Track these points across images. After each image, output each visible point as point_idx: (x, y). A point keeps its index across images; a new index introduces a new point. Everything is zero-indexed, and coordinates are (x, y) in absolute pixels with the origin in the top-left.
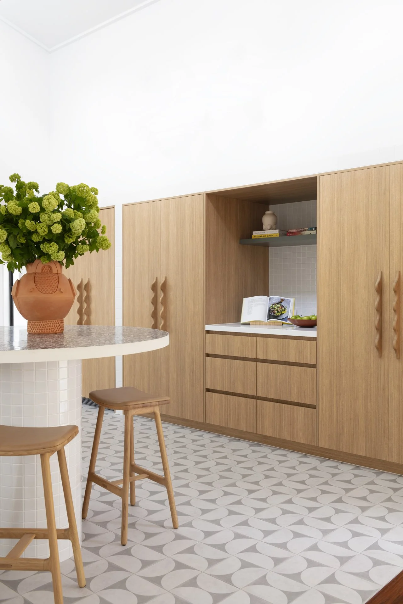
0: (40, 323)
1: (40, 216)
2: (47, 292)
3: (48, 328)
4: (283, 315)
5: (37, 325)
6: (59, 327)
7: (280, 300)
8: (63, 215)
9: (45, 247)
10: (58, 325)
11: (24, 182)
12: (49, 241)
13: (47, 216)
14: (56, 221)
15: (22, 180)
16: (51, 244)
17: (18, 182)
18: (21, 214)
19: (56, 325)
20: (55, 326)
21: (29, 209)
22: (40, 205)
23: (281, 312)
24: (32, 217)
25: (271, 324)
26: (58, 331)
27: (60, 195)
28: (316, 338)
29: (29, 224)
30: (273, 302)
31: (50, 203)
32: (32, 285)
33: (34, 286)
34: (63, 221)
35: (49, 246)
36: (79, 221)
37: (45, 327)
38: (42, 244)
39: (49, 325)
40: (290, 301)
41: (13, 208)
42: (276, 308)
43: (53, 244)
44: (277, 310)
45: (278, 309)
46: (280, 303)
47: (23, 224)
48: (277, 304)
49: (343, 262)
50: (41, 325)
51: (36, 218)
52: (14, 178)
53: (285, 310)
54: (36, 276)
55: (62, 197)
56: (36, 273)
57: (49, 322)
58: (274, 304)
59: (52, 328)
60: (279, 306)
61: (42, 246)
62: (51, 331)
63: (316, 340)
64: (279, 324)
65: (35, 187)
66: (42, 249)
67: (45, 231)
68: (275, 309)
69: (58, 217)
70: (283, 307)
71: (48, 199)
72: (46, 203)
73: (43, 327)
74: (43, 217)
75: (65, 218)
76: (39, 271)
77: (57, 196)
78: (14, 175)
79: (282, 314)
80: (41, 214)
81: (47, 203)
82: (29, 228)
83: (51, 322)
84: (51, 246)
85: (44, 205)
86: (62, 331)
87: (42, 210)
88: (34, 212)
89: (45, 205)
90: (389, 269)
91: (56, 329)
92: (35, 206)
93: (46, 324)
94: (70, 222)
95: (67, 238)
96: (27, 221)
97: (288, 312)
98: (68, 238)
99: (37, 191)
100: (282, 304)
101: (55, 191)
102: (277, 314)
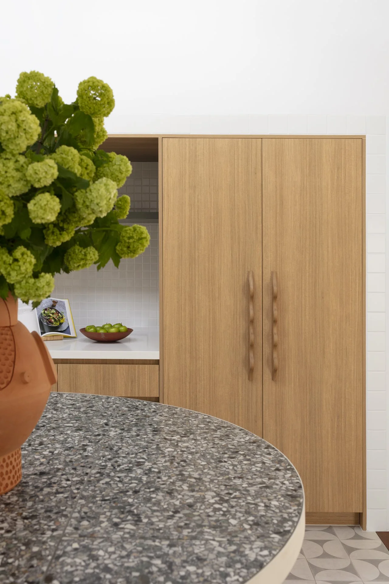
4: (63, 325)
7: (52, 303)
23: (59, 321)
25: (49, 339)
28: (158, 360)
30: (44, 306)
40: (64, 304)
42: (51, 315)
44: (54, 319)
45: (54, 316)
46: (53, 307)
48: (50, 308)
49: (198, 256)
53: (62, 318)
58: (46, 309)
60: (53, 311)
63: (158, 364)
64: (59, 338)
68: (49, 316)
70: (59, 313)
72: (10, 127)
79: (61, 324)
81: (13, 126)
89: (7, 133)
90: (261, 268)
95: (53, 233)
97: (67, 320)
98: (57, 231)
100: (56, 308)
102: (56, 324)
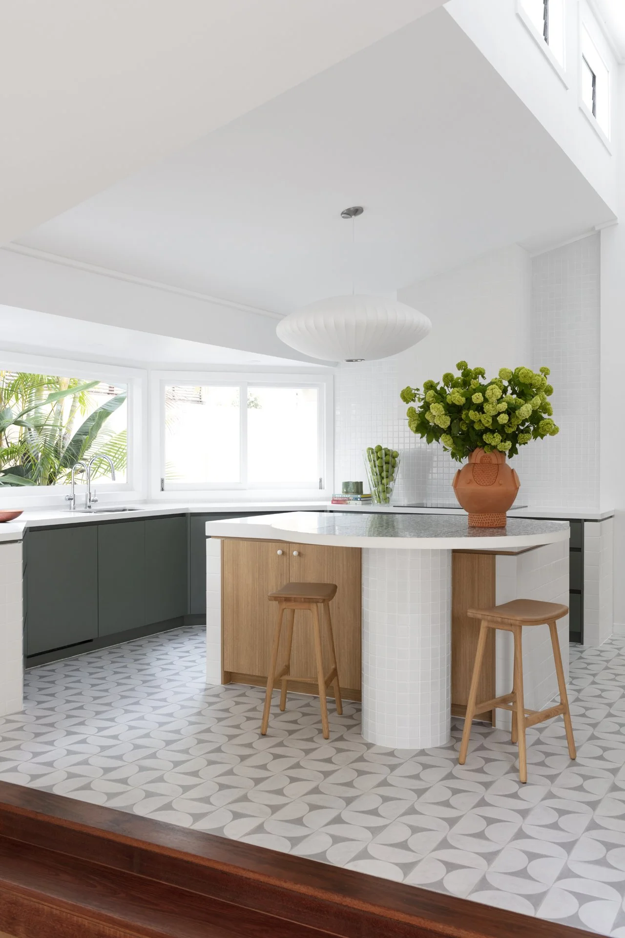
0: (479, 516)
1: (484, 406)
2: (485, 484)
3: (487, 522)
5: (476, 518)
6: (500, 521)
8: (508, 403)
9: (487, 438)
10: (498, 518)
11: (471, 370)
12: (493, 432)
13: (491, 406)
14: (502, 411)
15: (469, 367)
16: (495, 435)
17: (464, 369)
18: (464, 404)
19: (495, 518)
20: (494, 520)
21: (473, 399)
22: (484, 396)
24: (476, 407)
26: (498, 526)
27: (503, 381)
29: (472, 415)
31: (493, 394)
32: (470, 476)
33: (472, 478)
34: (509, 410)
35: (492, 437)
36: (525, 407)
37: (484, 520)
38: (484, 435)
39: (487, 519)
41: (457, 399)
43: (497, 435)
47: (467, 415)
50: (480, 518)
51: (480, 408)
52: (462, 366)
54: (475, 467)
55: (506, 383)
56: (475, 464)
57: (488, 515)
59: (491, 522)
61: (484, 437)
62: (491, 525)
65: (481, 373)
66: (484, 440)
67: (488, 421)
69: (503, 406)
71: (492, 389)
72: (490, 392)
73: (482, 521)
74: (487, 407)
75: (510, 407)
76: (478, 461)
77: (499, 383)
78: (462, 362)
80: (485, 404)
82: (472, 419)
83: (490, 515)
84: (494, 437)
85: (487, 396)
86: (503, 525)
87: (486, 400)
88: (478, 403)
89: (489, 395)
91: (495, 523)
92: (479, 397)
93: (485, 518)
94: (516, 410)
96: (471, 411)
98: (508, 428)
99: (483, 377)
101: (498, 377)
